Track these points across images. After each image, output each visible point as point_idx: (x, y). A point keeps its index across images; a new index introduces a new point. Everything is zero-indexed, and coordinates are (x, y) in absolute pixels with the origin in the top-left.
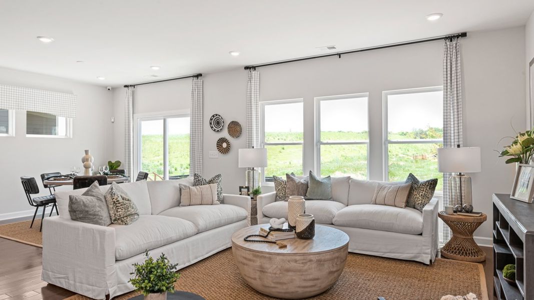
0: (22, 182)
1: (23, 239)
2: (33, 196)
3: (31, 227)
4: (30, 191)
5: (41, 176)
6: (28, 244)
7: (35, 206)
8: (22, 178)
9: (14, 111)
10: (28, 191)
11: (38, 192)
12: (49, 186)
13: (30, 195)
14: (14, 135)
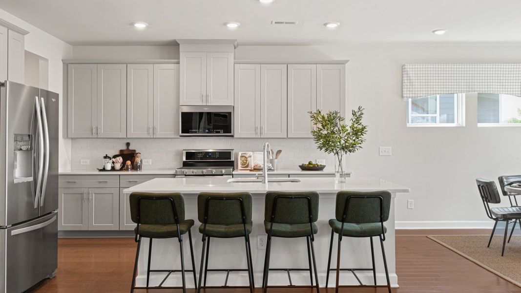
0: (479, 186)
1: (483, 263)
2: (492, 206)
3: (488, 246)
4: (489, 198)
5: (499, 178)
6: (492, 272)
7: (494, 219)
8: (478, 181)
9: (464, 95)
10: (486, 198)
11: (499, 202)
12: (509, 194)
13: (489, 203)
14: (464, 125)
